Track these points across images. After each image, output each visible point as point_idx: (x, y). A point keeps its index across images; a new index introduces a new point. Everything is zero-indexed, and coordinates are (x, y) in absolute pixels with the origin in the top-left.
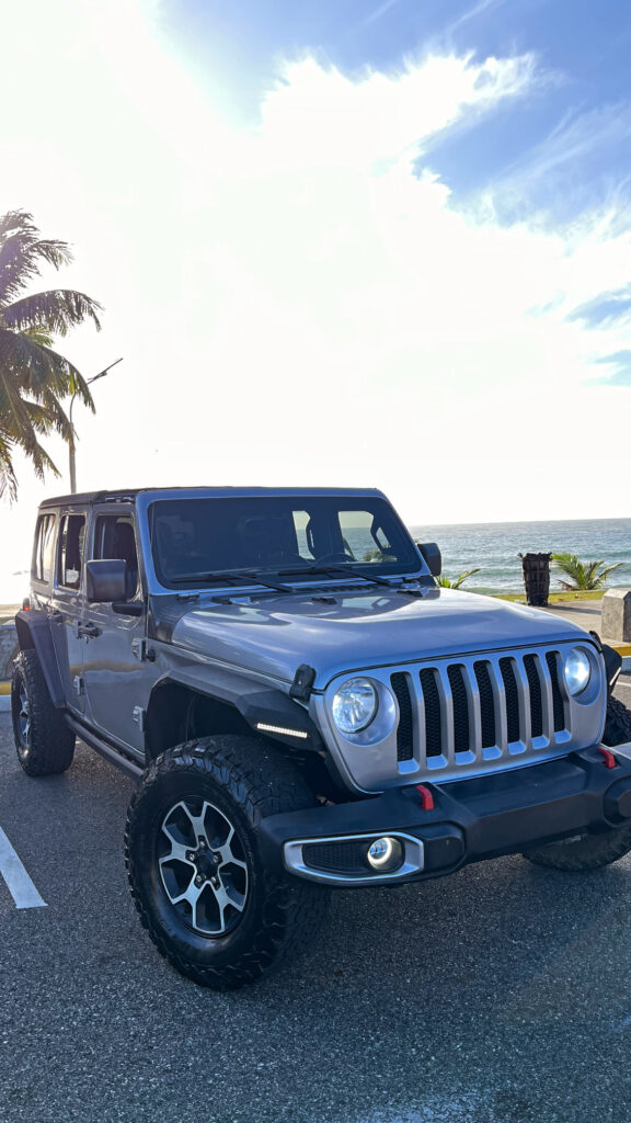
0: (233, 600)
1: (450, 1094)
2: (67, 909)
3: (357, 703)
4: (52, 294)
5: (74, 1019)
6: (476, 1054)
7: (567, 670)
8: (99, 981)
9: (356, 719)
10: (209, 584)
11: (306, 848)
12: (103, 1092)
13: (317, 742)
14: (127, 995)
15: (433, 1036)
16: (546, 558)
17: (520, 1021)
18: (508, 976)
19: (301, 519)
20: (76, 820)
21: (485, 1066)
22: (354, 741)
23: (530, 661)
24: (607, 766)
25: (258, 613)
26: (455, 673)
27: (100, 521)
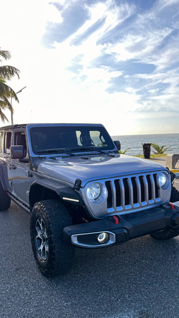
0: (56, 158)
1: (125, 312)
2: (6, 253)
3: (94, 190)
4: (5, 67)
5: (7, 289)
6: (132, 298)
7: (159, 179)
8: (15, 276)
9: (95, 196)
10: (50, 153)
11: (78, 237)
12: (15, 314)
13: (82, 203)
14: (24, 281)
15: (119, 292)
16: (150, 145)
17: (146, 287)
18: (142, 272)
19: (78, 133)
20: (11, 224)
21: (135, 303)
22: (93, 202)
23: (148, 177)
24: (172, 209)
25: (64, 162)
26: (125, 181)
27: (16, 134)
